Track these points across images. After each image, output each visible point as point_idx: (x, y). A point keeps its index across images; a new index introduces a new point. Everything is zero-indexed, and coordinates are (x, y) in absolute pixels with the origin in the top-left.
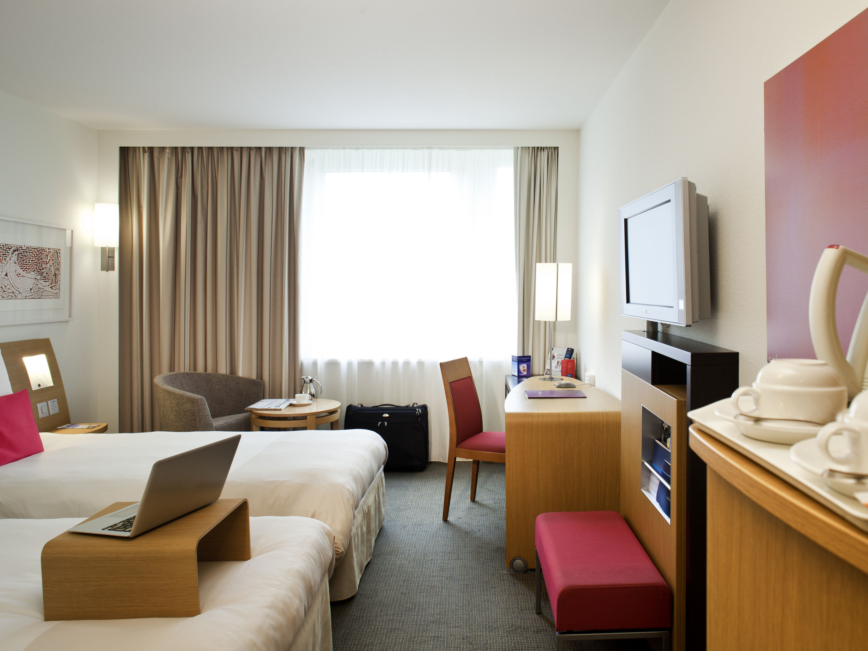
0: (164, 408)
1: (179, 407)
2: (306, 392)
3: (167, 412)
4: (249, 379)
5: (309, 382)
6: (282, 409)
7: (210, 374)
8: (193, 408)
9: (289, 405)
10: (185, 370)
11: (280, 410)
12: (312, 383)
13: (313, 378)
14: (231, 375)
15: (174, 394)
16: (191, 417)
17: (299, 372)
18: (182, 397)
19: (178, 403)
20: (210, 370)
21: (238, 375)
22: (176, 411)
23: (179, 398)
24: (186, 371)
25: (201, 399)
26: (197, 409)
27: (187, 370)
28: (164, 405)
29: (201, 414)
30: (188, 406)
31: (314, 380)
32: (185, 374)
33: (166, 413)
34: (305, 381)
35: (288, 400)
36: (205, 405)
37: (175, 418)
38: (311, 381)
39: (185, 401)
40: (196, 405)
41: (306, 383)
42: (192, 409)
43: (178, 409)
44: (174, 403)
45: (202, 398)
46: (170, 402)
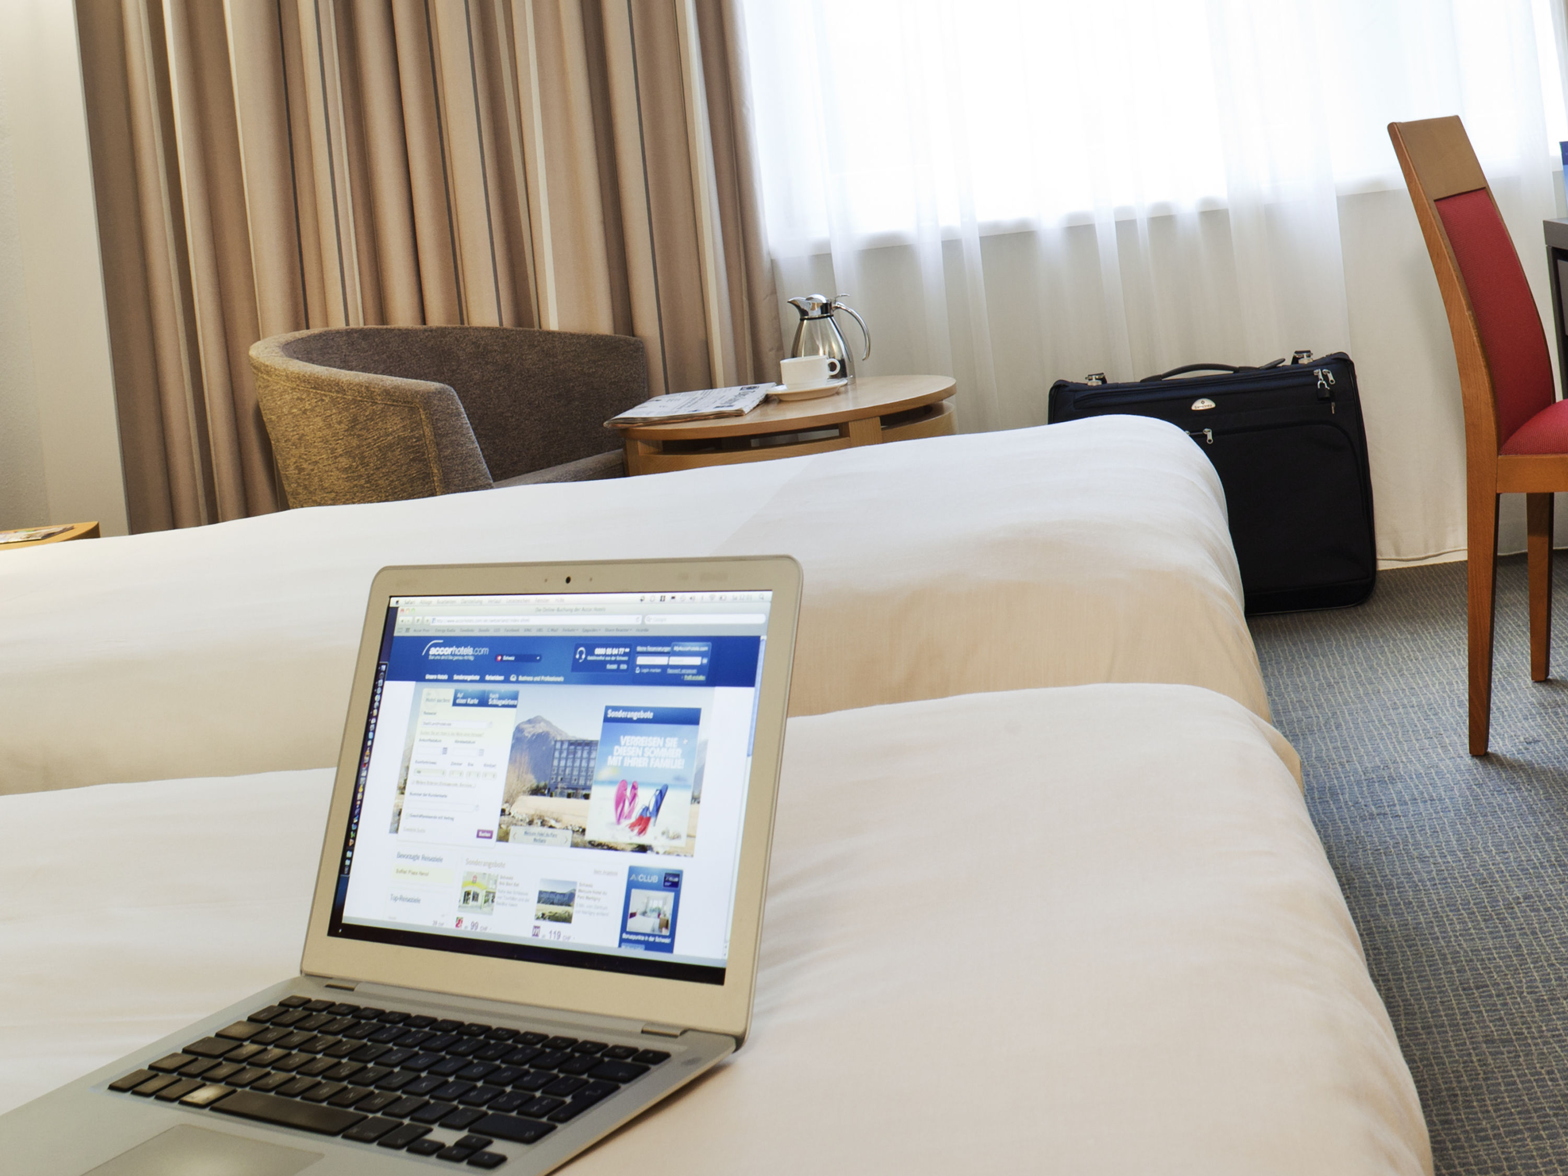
0: (302, 450)
1: (359, 436)
2: (814, 351)
3: (316, 463)
4: (591, 335)
5: (817, 312)
6: (746, 410)
7: (442, 332)
8: (412, 431)
9: (761, 399)
10: (347, 323)
11: (739, 414)
12: (830, 316)
13: (833, 299)
14: (519, 329)
15: (337, 386)
16: (408, 469)
17: (767, 296)
18: (368, 393)
19: (355, 420)
20: (437, 317)
21: (545, 327)
22: (348, 453)
23: (354, 401)
24: (353, 325)
25: (440, 392)
26: (428, 431)
27: (357, 322)
28: (300, 439)
29: (448, 452)
30: (395, 425)
31: (837, 308)
32: (356, 335)
33: (311, 467)
34: (803, 313)
35: (750, 388)
36: (459, 414)
37: (347, 479)
38: (826, 309)
39: (380, 407)
40: (423, 417)
41: (808, 319)
42: (411, 438)
43: (355, 442)
44: (340, 423)
45: (442, 388)
46: (324, 421)
